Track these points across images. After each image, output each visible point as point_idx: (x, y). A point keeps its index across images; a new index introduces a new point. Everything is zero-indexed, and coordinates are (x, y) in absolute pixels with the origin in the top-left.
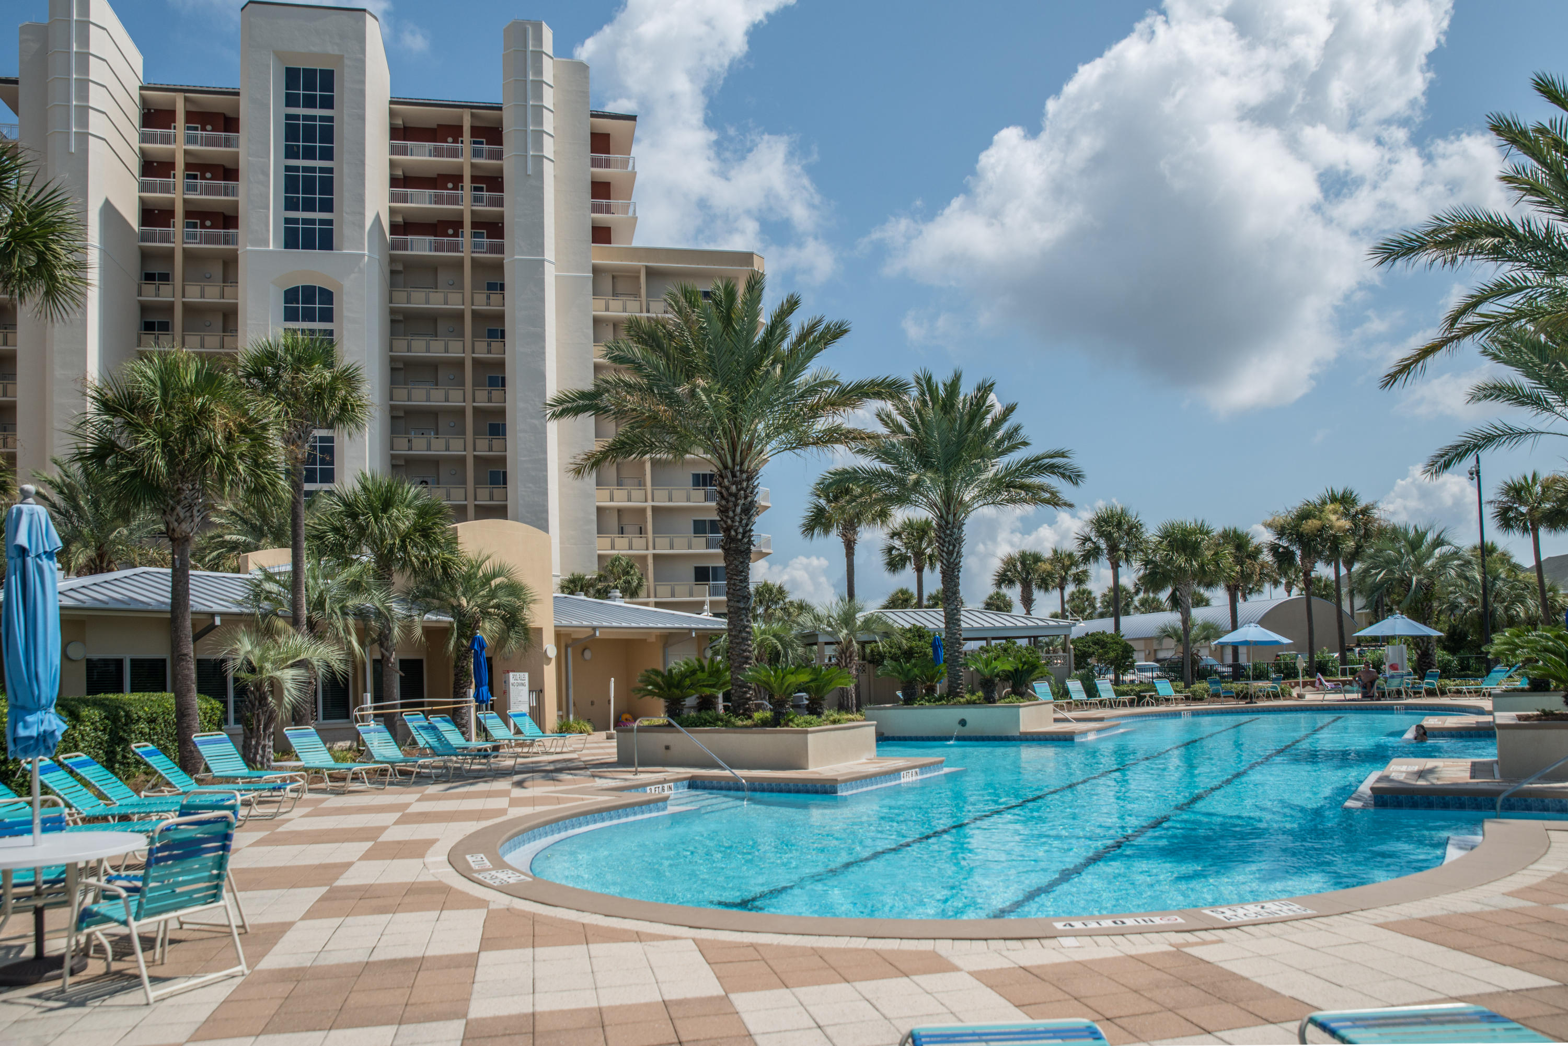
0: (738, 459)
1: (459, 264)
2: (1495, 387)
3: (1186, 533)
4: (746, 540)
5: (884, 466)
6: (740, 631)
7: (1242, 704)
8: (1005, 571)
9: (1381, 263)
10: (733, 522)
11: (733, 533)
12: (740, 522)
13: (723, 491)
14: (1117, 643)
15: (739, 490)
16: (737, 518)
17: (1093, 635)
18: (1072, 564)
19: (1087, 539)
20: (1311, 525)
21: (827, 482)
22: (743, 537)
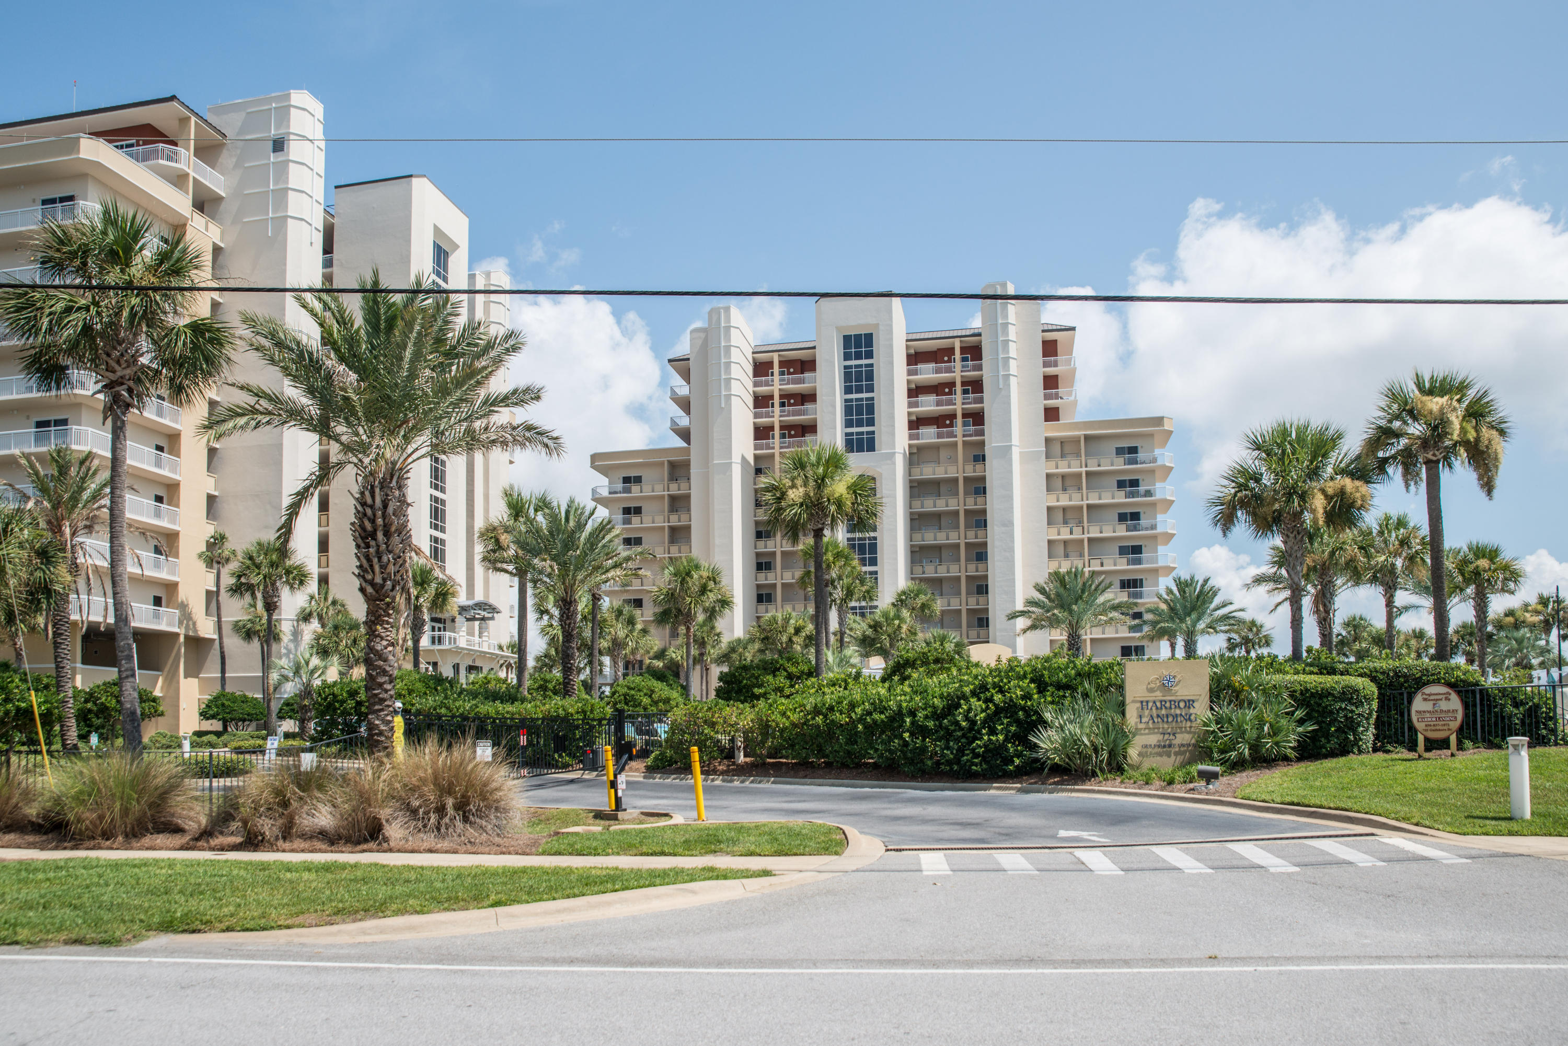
1: (955, 445)
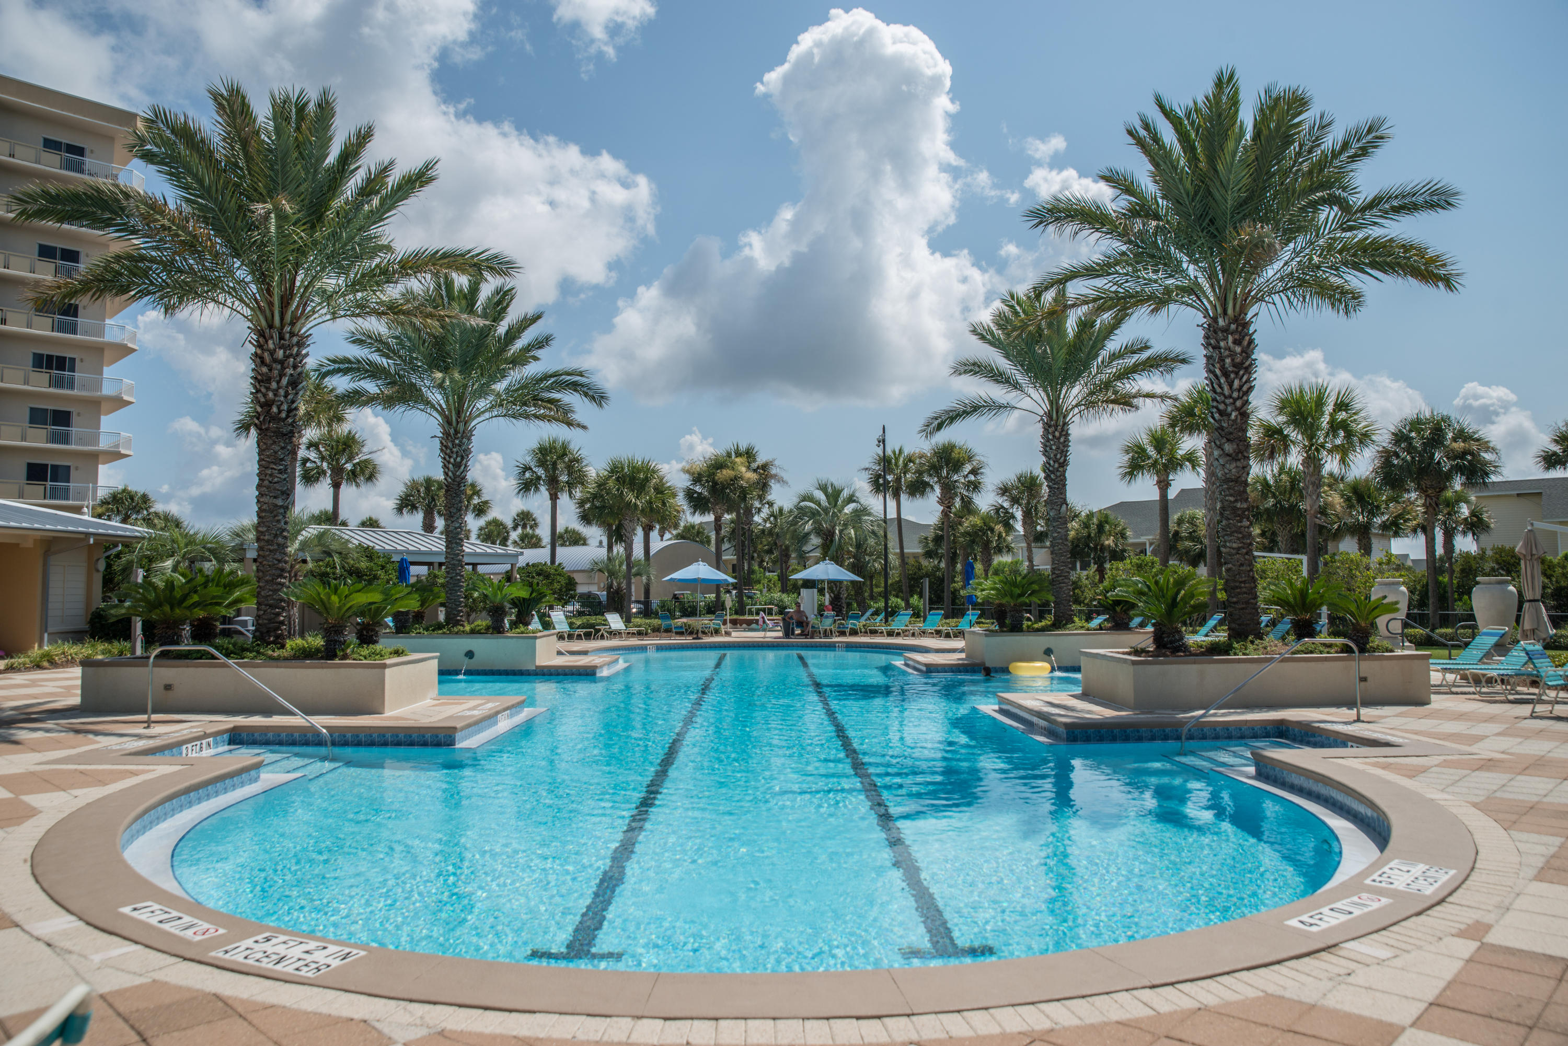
0: (288, 317)
2: (974, 364)
3: (635, 470)
4: (290, 420)
5: (385, 362)
6: (276, 536)
7: (688, 640)
8: (407, 495)
9: (1037, 225)
10: (275, 395)
11: (275, 409)
12: (286, 397)
13: (266, 355)
14: (560, 575)
15: (288, 357)
16: (282, 392)
17: (533, 565)
18: (474, 494)
19: (527, 468)
20: (724, 475)
21: (324, 370)
22: (287, 416)
